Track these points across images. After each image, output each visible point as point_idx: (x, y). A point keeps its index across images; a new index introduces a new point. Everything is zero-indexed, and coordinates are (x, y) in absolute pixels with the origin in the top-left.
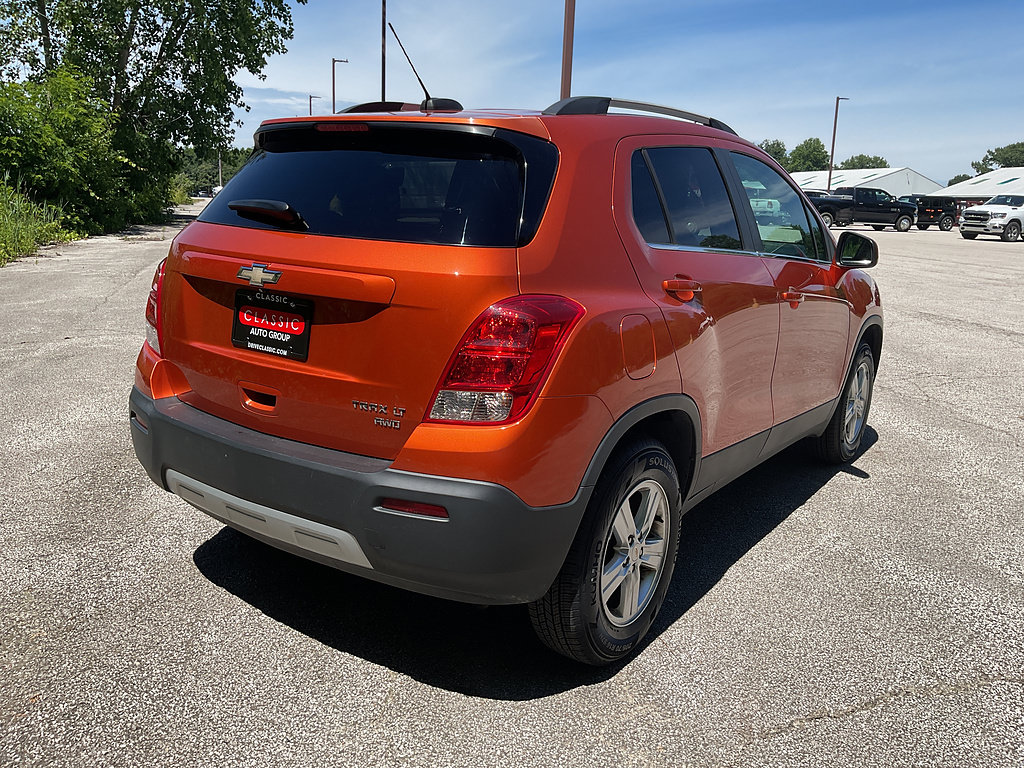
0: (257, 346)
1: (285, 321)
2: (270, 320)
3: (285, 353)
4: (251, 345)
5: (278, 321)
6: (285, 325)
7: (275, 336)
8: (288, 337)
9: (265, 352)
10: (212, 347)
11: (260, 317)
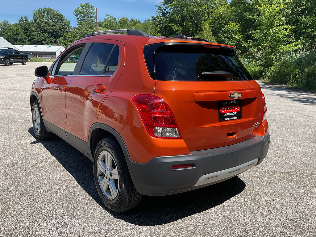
0: (228, 119)
1: (234, 108)
2: (230, 109)
3: (237, 118)
4: (226, 119)
5: (232, 109)
6: (235, 110)
7: (232, 114)
8: (236, 113)
9: (231, 120)
10: (212, 125)
11: (227, 109)
